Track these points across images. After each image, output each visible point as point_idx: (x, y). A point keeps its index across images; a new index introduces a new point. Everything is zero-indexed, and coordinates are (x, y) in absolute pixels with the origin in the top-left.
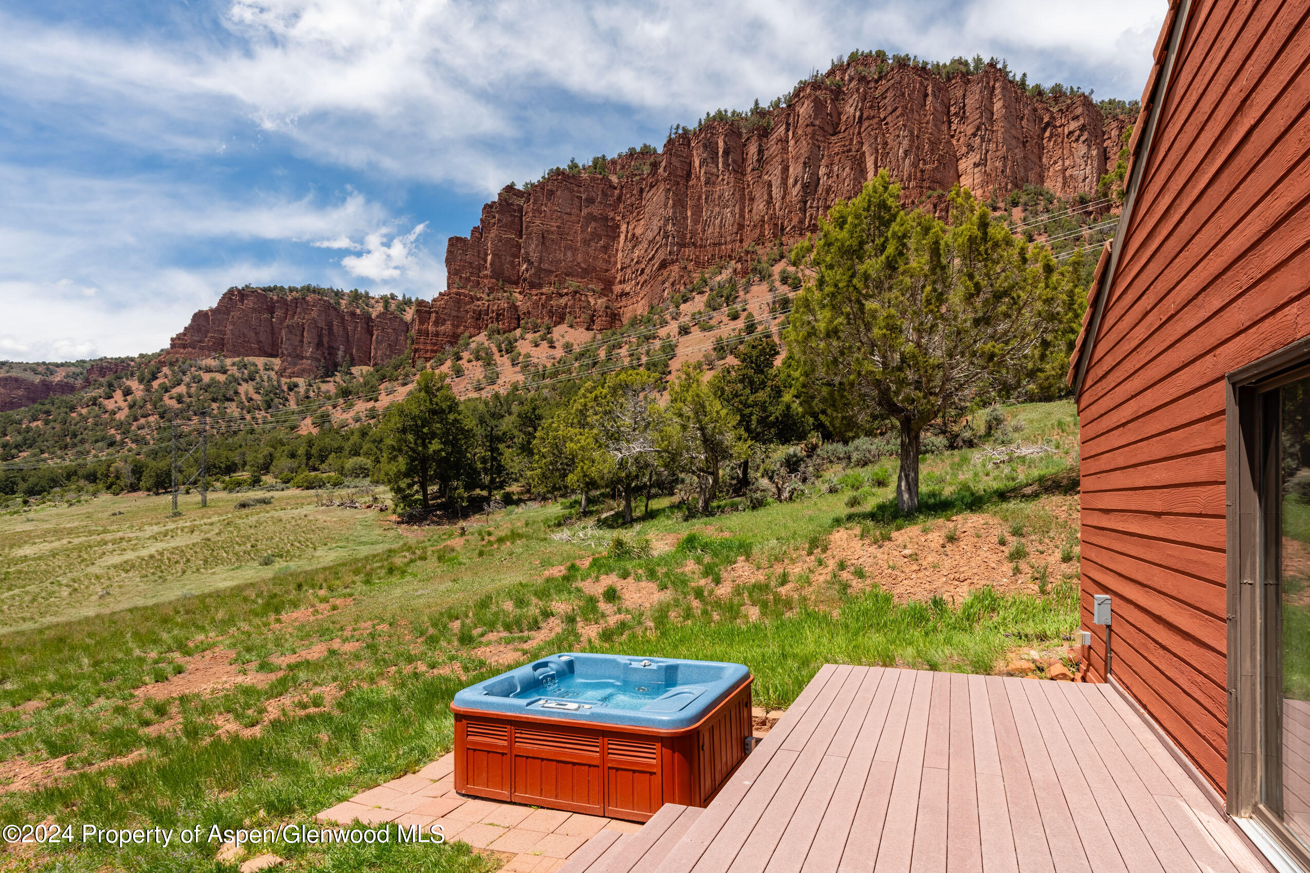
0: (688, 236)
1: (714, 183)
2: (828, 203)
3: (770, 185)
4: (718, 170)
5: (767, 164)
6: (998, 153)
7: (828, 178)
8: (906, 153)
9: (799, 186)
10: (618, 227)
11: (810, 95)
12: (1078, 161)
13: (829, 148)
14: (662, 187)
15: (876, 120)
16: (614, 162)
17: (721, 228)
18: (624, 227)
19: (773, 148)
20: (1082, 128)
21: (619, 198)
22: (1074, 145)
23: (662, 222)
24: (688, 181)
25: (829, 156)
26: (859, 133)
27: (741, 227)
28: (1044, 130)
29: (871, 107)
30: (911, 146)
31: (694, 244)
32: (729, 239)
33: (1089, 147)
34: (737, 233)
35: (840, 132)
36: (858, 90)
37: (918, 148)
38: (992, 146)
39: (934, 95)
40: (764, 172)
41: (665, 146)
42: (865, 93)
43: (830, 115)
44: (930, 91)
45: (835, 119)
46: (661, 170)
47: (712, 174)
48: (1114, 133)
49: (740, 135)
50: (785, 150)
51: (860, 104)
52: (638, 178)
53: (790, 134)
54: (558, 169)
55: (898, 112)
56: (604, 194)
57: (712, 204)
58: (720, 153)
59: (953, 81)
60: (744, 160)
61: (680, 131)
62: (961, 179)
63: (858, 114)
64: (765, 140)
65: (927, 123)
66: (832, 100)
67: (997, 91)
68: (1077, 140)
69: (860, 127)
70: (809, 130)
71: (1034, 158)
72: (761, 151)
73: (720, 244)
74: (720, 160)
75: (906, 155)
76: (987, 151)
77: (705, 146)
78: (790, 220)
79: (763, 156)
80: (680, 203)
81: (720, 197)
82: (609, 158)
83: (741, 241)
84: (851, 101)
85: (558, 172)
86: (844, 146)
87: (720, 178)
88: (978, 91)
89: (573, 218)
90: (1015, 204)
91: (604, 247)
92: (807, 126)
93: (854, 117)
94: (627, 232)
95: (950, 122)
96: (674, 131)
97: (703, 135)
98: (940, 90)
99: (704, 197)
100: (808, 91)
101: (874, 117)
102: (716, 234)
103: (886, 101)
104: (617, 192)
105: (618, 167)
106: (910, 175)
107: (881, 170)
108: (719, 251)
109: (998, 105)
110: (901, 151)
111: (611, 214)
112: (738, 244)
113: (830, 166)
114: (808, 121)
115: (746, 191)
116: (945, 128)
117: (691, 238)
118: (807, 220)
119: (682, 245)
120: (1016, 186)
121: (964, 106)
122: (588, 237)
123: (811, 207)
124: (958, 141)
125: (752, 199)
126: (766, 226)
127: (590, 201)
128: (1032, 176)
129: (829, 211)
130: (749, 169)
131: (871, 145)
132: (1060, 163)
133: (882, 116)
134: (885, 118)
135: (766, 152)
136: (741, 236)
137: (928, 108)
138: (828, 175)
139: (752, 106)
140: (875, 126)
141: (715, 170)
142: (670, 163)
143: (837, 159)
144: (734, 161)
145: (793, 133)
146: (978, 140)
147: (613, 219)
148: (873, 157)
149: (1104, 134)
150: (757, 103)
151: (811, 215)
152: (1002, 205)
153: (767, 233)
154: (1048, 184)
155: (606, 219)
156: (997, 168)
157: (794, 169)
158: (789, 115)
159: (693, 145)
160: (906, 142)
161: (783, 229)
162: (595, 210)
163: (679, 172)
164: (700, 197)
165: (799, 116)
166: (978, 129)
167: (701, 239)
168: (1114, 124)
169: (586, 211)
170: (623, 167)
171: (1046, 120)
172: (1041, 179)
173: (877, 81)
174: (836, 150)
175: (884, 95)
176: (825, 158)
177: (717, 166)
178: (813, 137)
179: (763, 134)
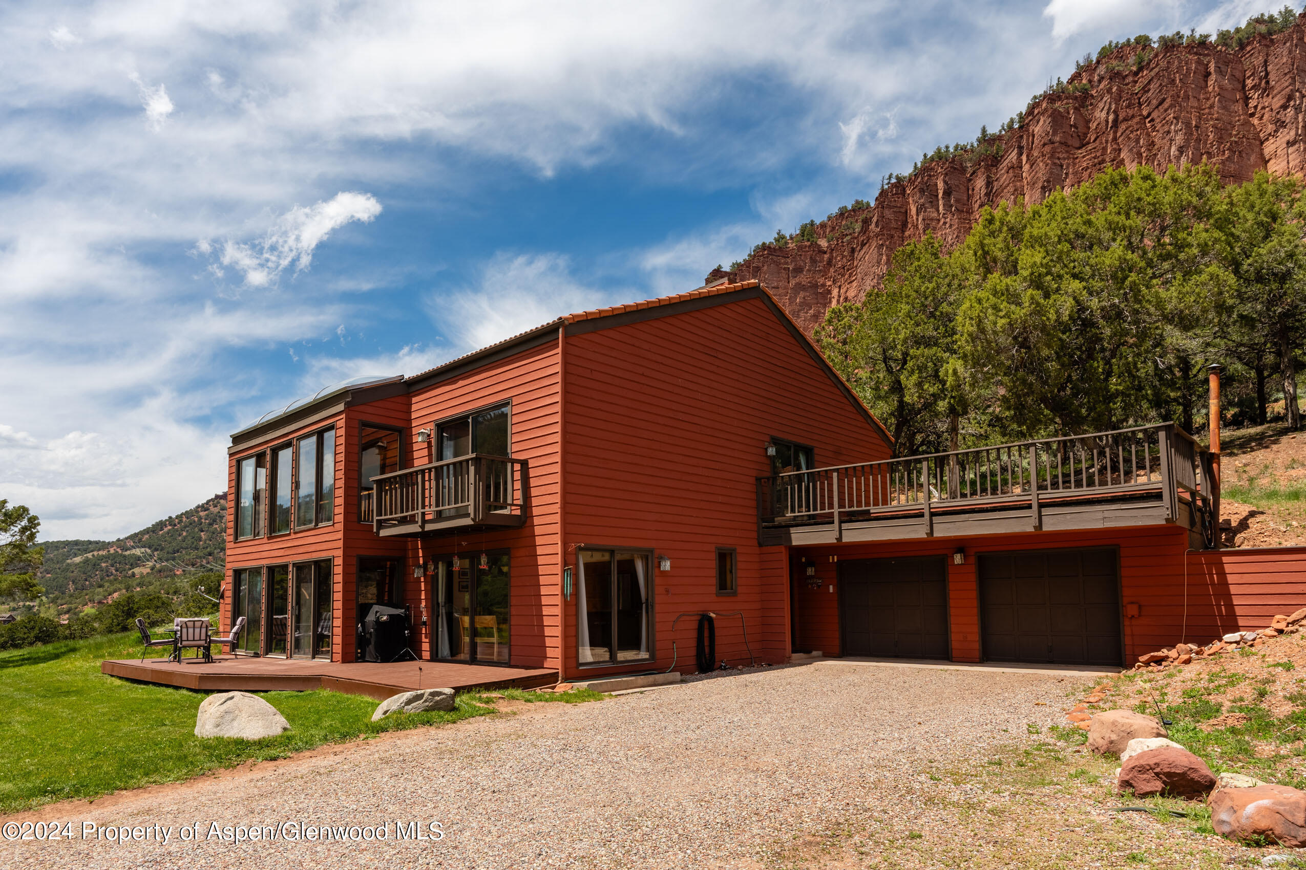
1: (934, 229)
4: (939, 214)
5: (997, 197)
8: (1181, 150)
10: (829, 292)
11: (1046, 110)
13: (1075, 164)
14: (874, 244)
15: (1137, 119)
16: (823, 225)
18: (835, 292)
19: (1003, 177)
21: (830, 263)
23: (875, 281)
24: (903, 232)
25: (1076, 173)
26: (1115, 139)
29: (1129, 106)
30: (1187, 141)
35: (1088, 143)
36: (1110, 90)
37: (1198, 140)
39: (1219, 72)
41: (877, 199)
42: (1120, 91)
43: (1075, 126)
44: (1212, 68)
45: (1081, 129)
46: (873, 226)
47: (932, 220)
49: (963, 170)
50: (1019, 177)
51: (1113, 107)
52: (848, 238)
53: (1024, 158)
54: (764, 244)
55: (1166, 105)
56: (813, 261)
58: (940, 195)
59: (1249, 48)
60: (969, 197)
61: (893, 181)
62: (1269, 164)
63: (1111, 117)
64: (994, 170)
65: (1212, 107)
66: (1075, 108)
69: (1115, 132)
70: (1048, 149)
72: (989, 184)
74: (941, 202)
75: (1181, 153)
77: (922, 191)
79: (992, 188)
82: (818, 222)
84: (1101, 105)
85: (764, 247)
86: (1095, 158)
87: (942, 221)
88: (1286, 52)
89: (781, 291)
91: (814, 315)
92: (1044, 145)
93: (1107, 121)
94: (839, 296)
95: (1246, 99)
96: (886, 181)
97: (919, 180)
98: (1227, 63)
100: (1044, 105)
101: (1133, 116)
103: (1150, 94)
104: (826, 256)
105: (828, 230)
110: (1173, 149)
111: (821, 281)
113: (1078, 183)
114: (1046, 140)
116: (1239, 107)
121: (1267, 74)
122: (797, 308)
124: (1261, 118)
127: (798, 270)
130: (976, 206)
131: (1131, 150)
133: (1145, 113)
134: (1149, 115)
135: (995, 183)
137: (1210, 89)
139: (979, 134)
140: (1136, 127)
141: (935, 215)
142: (882, 216)
143: (1086, 174)
144: (957, 201)
145: (1028, 156)
146: (1290, 112)
147: (823, 285)
148: (1136, 163)
150: (984, 130)
155: (815, 286)
157: (1031, 197)
158: (1021, 137)
159: (908, 192)
160: (1179, 139)
162: (804, 279)
163: (893, 225)
165: (1033, 136)
166: (1290, 98)
169: (794, 282)
170: (833, 229)
173: (1136, 74)
174: (1085, 165)
175: (1145, 90)
176: (1070, 176)
177: (938, 210)
178: (1052, 157)
179: (992, 164)
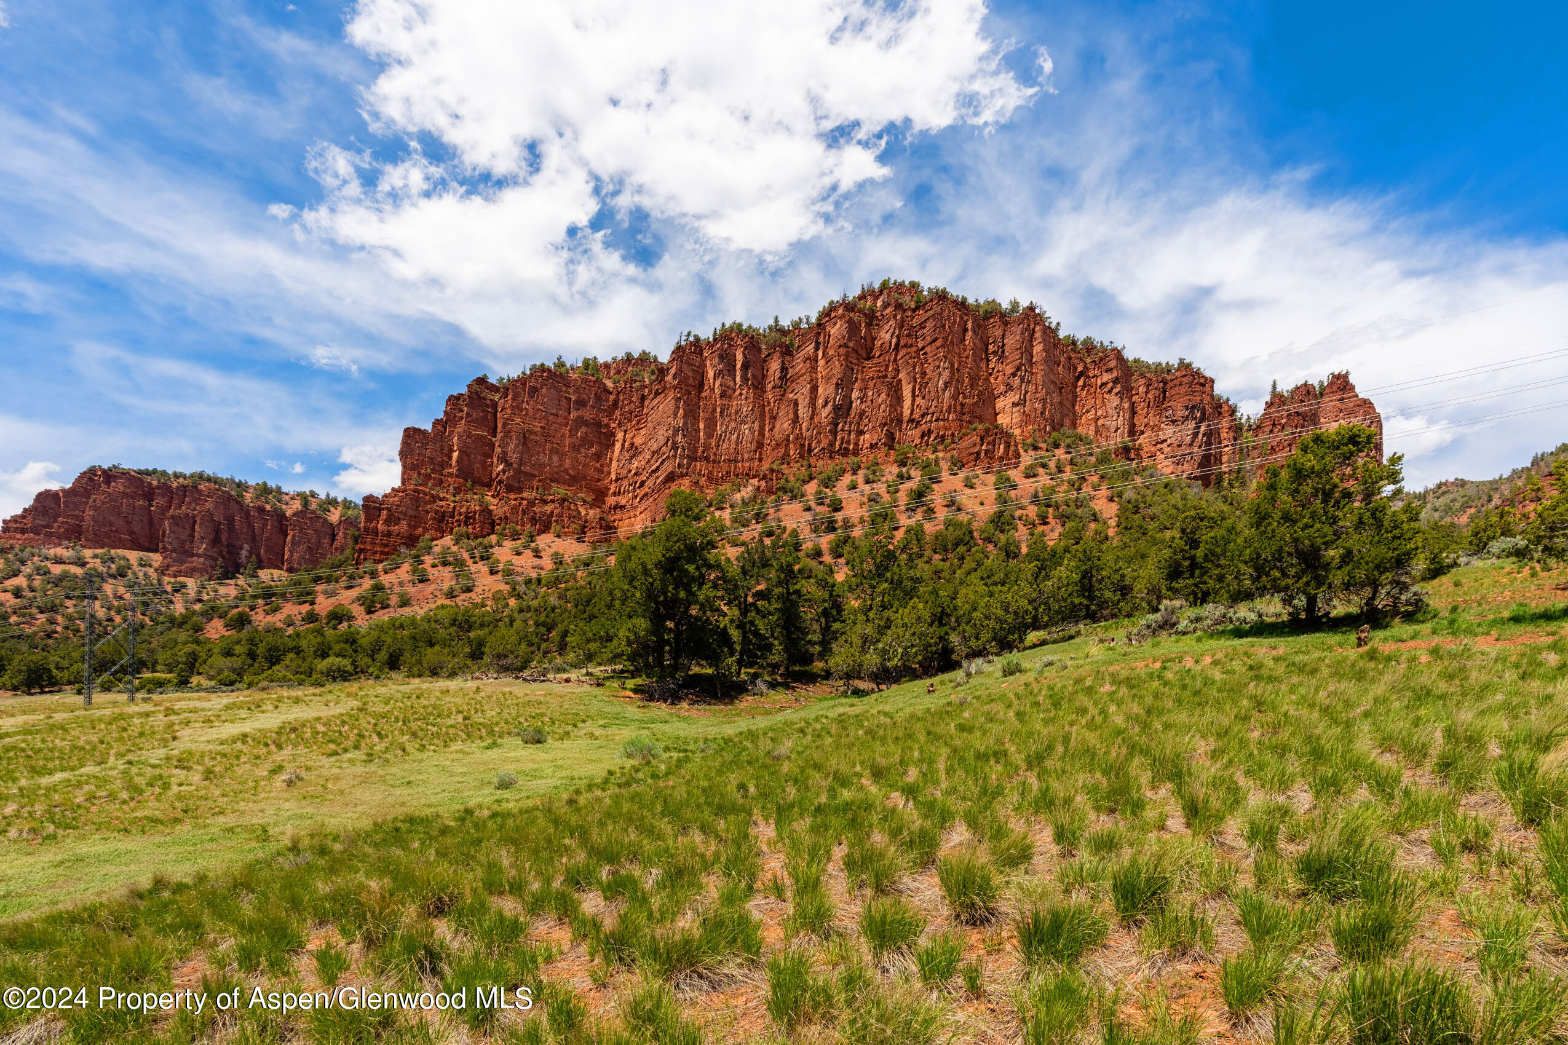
0: (700, 449)
1: (730, 397)
2: (861, 428)
3: (796, 404)
4: (735, 384)
5: (792, 382)
6: (1038, 395)
7: (862, 402)
8: (946, 384)
9: (829, 407)
10: (613, 435)
11: (843, 316)
12: (1110, 412)
13: (863, 372)
14: (671, 395)
15: (914, 349)
16: (607, 366)
17: (737, 445)
18: (620, 436)
19: (799, 366)
20: (1116, 381)
21: (615, 404)
22: (1107, 396)
23: (670, 432)
24: (700, 392)
25: (863, 380)
26: (895, 360)
27: (760, 445)
28: (1078, 379)
29: (908, 335)
30: (951, 378)
31: (707, 459)
32: (746, 456)
33: (1122, 399)
34: (755, 451)
35: (873, 357)
36: (895, 317)
37: (958, 381)
38: (1031, 388)
39: (974, 331)
40: (790, 389)
41: (673, 352)
42: (903, 321)
43: (864, 338)
44: (970, 325)
45: (869, 342)
46: (669, 378)
47: (728, 387)
48: (1142, 390)
49: (759, 350)
50: (814, 369)
51: (897, 332)
52: (638, 384)
53: (820, 353)
54: (543, 365)
55: (939, 343)
56: (598, 398)
57: (728, 419)
58: (738, 366)
59: (992, 320)
60: (764, 377)
61: (692, 339)
62: (998, 417)
63: (894, 340)
64: (788, 358)
65: (967, 357)
66: (866, 324)
67: (1037, 335)
68: (1110, 392)
69: (896, 355)
70: (843, 351)
71: (1068, 404)
72: (784, 369)
73: (736, 461)
74: (738, 373)
75: (946, 387)
76: (1026, 392)
77: (721, 357)
78: (819, 442)
79: (787, 374)
80: (691, 414)
81: (737, 412)
82: (601, 360)
83: (760, 460)
84: (887, 327)
85: (543, 368)
86: (879, 371)
87: (738, 392)
88: (1019, 332)
89: (560, 420)
90: (1057, 446)
91: (595, 454)
92: (840, 346)
93: (890, 344)
94: (624, 441)
95: (988, 361)
96: (684, 338)
97: (719, 345)
98: (979, 326)
99: (718, 410)
100: (840, 311)
101: (912, 346)
102: (732, 451)
103: (926, 330)
104: (612, 397)
105: (612, 372)
106: (950, 407)
107: (918, 400)
108: (735, 468)
109: (1038, 349)
110: (941, 382)
111: (605, 420)
112: (757, 463)
113: (864, 389)
114: (842, 342)
115: (767, 409)
116: (983, 365)
117: (703, 452)
118: (838, 443)
119: (693, 458)
120: (1054, 429)
121: (1003, 345)
122: (578, 442)
123: (842, 430)
124: (996, 379)
125: (774, 418)
126: (792, 446)
127: (581, 404)
128: (1067, 421)
129: (862, 438)
130: (770, 387)
131: (908, 374)
132: (1093, 412)
133: (920, 346)
134: (923, 348)
135: (790, 370)
136: (760, 454)
137: (967, 343)
138: (862, 399)
139: (771, 322)
140: (914, 355)
141: (732, 384)
142: (679, 371)
143: (871, 384)
144: (754, 376)
145: (824, 353)
146: (1017, 380)
147: (608, 426)
148: (911, 386)
149: (1132, 389)
151: (843, 438)
152: (1044, 446)
153: (792, 453)
154: (1080, 430)
155: (599, 424)
156: (1036, 410)
157: (825, 390)
158: (819, 334)
159: (705, 354)
160: (946, 374)
161: (810, 450)
162: (587, 414)
163: (691, 381)
164: (714, 410)
165: (830, 336)
166: (1018, 369)
167: (715, 454)
168: (1142, 381)
169: (576, 414)
170: (618, 372)
171: (1080, 369)
172: (1074, 425)
173: (914, 310)
174: (871, 375)
175: (922, 326)
176: (859, 381)
177: (735, 381)
178: (846, 359)
179: (787, 352)
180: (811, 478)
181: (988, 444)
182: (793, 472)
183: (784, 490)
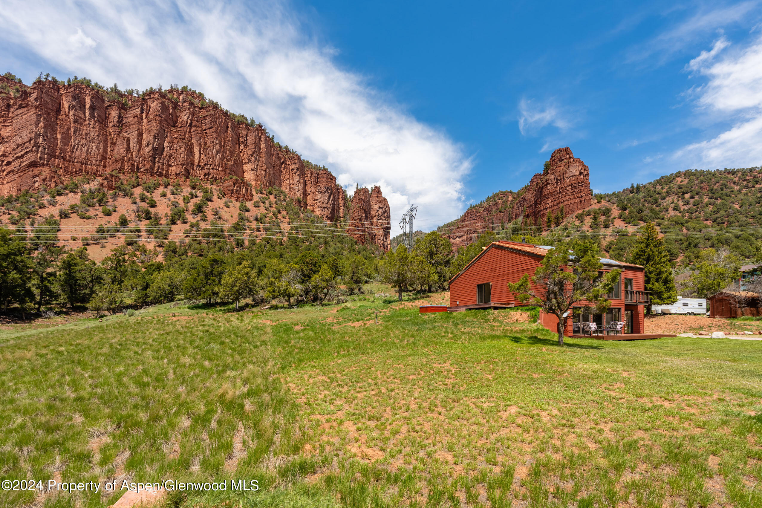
0: (58, 151)
1: (82, 124)
2: (170, 163)
3: (128, 140)
4: (86, 117)
5: (126, 126)
6: (263, 168)
7: (170, 149)
8: (218, 152)
9: (150, 147)
11: (158, 99)
12: (295, 182)
13: (171, 133)
14: (32, 111)
15: (200, 129)
17: (87, 154)
19: (130, 117)
20: (298, 169)
22: (294, 175)
23: (32, 135)
24: (57, 115)
25: (171, 138)
26: (190, 132)
27: (104, 158)
28: (282, 164)
29: (197, 121)
30: (220, 149)
31: (64, 158)
32: (94, 163)
33: (300, 178)
34: (101, 161)
35: (177, 127)
36: (189, 109)
37: (223, 152)
38: (260, 164)
39: (232, 129)
40: (124, 131)
41: (34, 83)
42: (194, 112)
43: (172, 115)
44: (230, 125)
45: (174, 118)
46: (31, 99)
47: (80, 117)
48: (309, 175)
49: (103, 101)
50: (140, 123)
51: (190, 117)
52: (4, 95)
53: (144, 115)
55: (213, 130)
57: (80, 137)
58: (87, 106)
59: (241, 126)
60: (107, 117)
61: (50, 79)
62: (245, 174)
63: (189, 121)
64: (123, 111)
66: (173, 107)
67: (263, 139)
68: (295, 173)
69: (190, 129)
70: (158, 118)
71: (277, 174)
72: (120, 117)
73: (86, 164)
74: (87, 111)
75: (217, 154)
76: (258, 165)
77: (74, 98)
78: (144, 165)
79: (122, 120)
80: (50, 128)
81: (86, 134)
83: (104, 167)
84: (185, 113)
86: (181, 135)
87: (87, 122)
88: (254, 136)
92: (157, 115)
93: (187, 122)
95: (239, 145)
96: (44, 76)
97: (72, 89)
98: (235, 127)
99: (72, 130)
100: (157, 95)
101: (199, 127)
102: (83, 157)
103: (206, 121)
106: (219, 164)
107: (203, 156)
108: (86, 168)
109: (263, 146)
110: (214, 150)
112: (102, 168)
113: (171, 142)
114: (158, 113)
115: (109, 138)
116: (237, 146)
117: (60, 153)
118: (156, 169)
119: (52, 156)
120: (270, 185)
121: (247, 140)
123: (159, 162)
124: (244, 155)
125: (114, 144)
126: (126, 163)
128: (277, 183)
129: (171, 168)
130: (111, 125)
131: (197, 141)
132: (288, 181)
133: (204, 128)
134: (205, 130)
135: (124, 119)
136: (104, 163)
137: (228, 133)
138: (170, 148)
140: (200, 132)
141: (83, 116)
142: (40, 97)
143: (176, 141)
144: (99, 115)
145: (146, 116)
146: (253, 159)
148: (198, 148)
149: (305, 174)
150: (115, 86)
151: (159, 167)
152: (265, 192)
153: (126, 167)
154: (283, 188)
156: (262, 174)
157: (147, 137)
158: (143, 104)
159: (61, 92)
160: (217, 147)
161: (138, 168)
163: (49, 106)
164: (69, 129)
165: (150, 107)
166: (254, 153)
167: (70, 156)
168: (309, 172)
171: (283, 160)
172: (280, 186)
173: (200, 108)
174: (176, 136)
175: (205, 118)
176: (168, 138)
177: (84, 114)
178: (160, 123)
179: (123, 107)
180: (138, 185)
181: (237, 187)
182: (126, 179)
183: (120, 189)
